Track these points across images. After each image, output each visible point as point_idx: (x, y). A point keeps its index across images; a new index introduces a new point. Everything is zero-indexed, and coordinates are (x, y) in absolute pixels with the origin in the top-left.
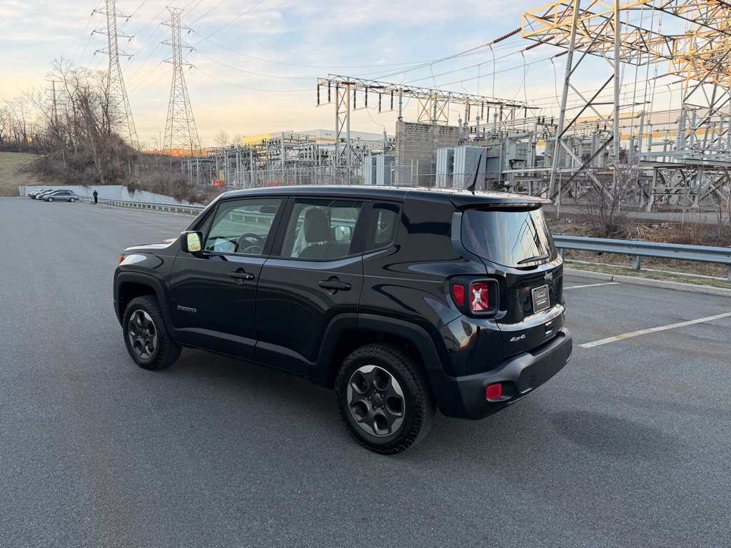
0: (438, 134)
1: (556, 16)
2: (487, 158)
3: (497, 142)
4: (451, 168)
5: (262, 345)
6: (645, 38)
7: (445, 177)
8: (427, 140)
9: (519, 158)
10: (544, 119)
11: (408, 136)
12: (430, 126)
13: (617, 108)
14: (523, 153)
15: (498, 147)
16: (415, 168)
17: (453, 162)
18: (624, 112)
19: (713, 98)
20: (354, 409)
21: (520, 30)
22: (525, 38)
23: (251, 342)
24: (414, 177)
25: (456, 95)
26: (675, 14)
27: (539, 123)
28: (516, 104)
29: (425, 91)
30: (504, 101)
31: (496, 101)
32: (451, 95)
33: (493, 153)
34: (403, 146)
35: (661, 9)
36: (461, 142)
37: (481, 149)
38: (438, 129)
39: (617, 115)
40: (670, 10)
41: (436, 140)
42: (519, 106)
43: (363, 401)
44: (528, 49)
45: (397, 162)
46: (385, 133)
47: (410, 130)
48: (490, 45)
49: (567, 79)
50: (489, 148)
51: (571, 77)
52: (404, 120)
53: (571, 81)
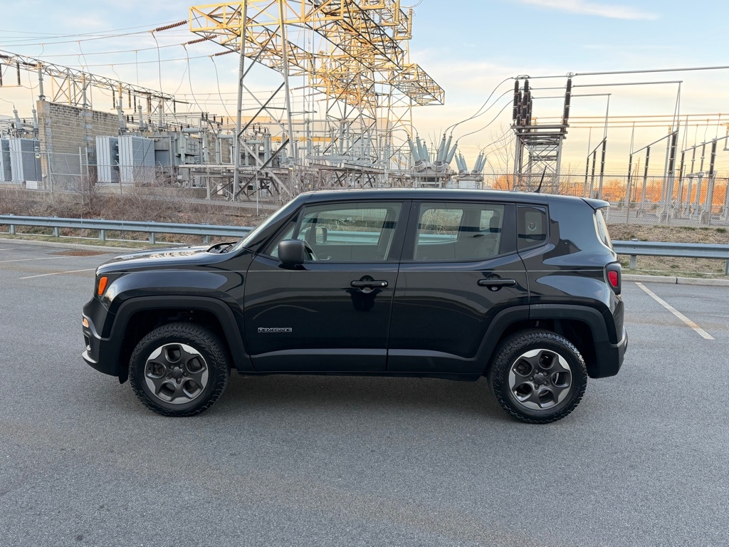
0: (91, 119)
1: (225, 16)
2: (155, 151)
3: (164, 134)
4: (116, 158)
5: (393, 352)
6: (295, 52)
7: (109, 168)
8: (78, 125)
9: (190, 153)
10: (207, 115)
11: (55, 119)
12: (81, 110)
13: (290, 114)
14: (193, 147)
15: (166, 140)
16: (84, 157)
17: (118, 153)
18: (295, 118)
19: (345, 113)
20: (516, 392)
21: (185, 22)
22: (194, 32)
23: (382, 352)
24: (84, 167)
25: (98, 79)
26: (325, 36)
27: (203, 120)
28: (164, 95)
29: (61, 69)
30: (151, 92)
31: (144, 91)
32: (93, 78)
33: (161, 146)
34: (49, 130)
35: (316, 30)
36: (123, 131)
37: (147, 141)
38: (91, 114)
39: (290, 120)
40: (321, 32)
41: (89, 126)
42: (167, 99)
43: (527, 382)
44: (190, 43)
45: (42, 147)
46: (16, 112)
47: (54, 111)
48: (152, 32)
49: (241, 80)
50: (157, 139)
51: (244, 79)
52: (47, 99)
53: (244, 83)
